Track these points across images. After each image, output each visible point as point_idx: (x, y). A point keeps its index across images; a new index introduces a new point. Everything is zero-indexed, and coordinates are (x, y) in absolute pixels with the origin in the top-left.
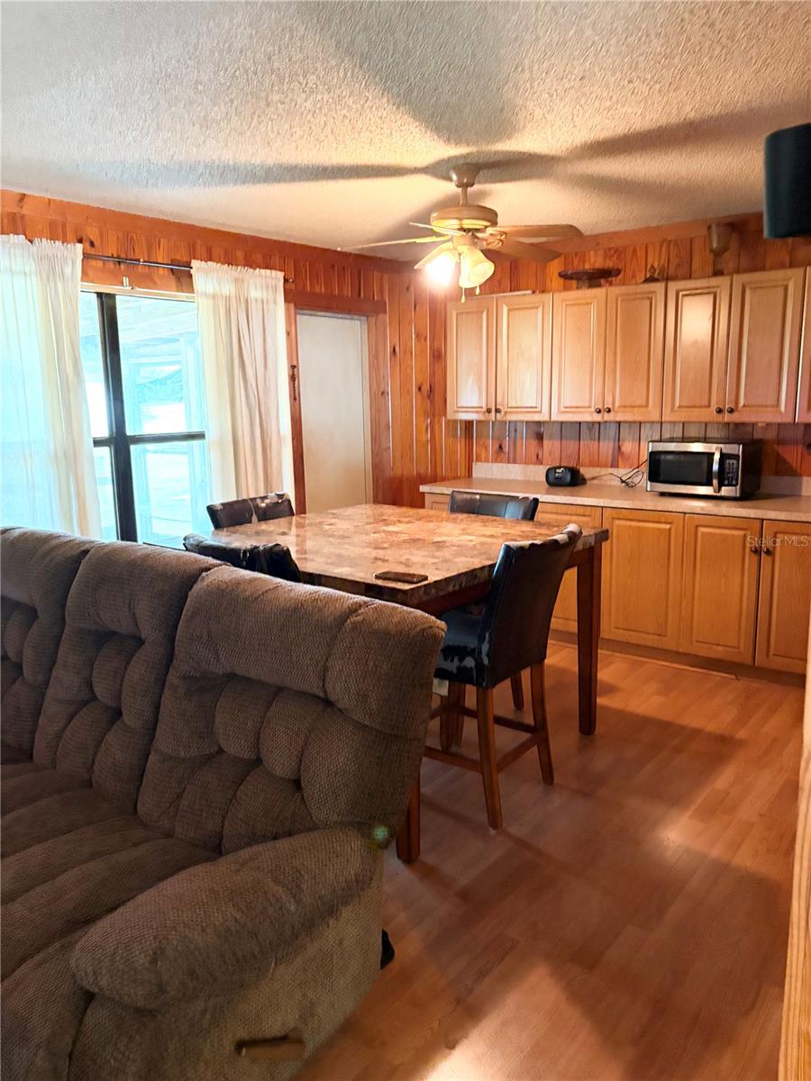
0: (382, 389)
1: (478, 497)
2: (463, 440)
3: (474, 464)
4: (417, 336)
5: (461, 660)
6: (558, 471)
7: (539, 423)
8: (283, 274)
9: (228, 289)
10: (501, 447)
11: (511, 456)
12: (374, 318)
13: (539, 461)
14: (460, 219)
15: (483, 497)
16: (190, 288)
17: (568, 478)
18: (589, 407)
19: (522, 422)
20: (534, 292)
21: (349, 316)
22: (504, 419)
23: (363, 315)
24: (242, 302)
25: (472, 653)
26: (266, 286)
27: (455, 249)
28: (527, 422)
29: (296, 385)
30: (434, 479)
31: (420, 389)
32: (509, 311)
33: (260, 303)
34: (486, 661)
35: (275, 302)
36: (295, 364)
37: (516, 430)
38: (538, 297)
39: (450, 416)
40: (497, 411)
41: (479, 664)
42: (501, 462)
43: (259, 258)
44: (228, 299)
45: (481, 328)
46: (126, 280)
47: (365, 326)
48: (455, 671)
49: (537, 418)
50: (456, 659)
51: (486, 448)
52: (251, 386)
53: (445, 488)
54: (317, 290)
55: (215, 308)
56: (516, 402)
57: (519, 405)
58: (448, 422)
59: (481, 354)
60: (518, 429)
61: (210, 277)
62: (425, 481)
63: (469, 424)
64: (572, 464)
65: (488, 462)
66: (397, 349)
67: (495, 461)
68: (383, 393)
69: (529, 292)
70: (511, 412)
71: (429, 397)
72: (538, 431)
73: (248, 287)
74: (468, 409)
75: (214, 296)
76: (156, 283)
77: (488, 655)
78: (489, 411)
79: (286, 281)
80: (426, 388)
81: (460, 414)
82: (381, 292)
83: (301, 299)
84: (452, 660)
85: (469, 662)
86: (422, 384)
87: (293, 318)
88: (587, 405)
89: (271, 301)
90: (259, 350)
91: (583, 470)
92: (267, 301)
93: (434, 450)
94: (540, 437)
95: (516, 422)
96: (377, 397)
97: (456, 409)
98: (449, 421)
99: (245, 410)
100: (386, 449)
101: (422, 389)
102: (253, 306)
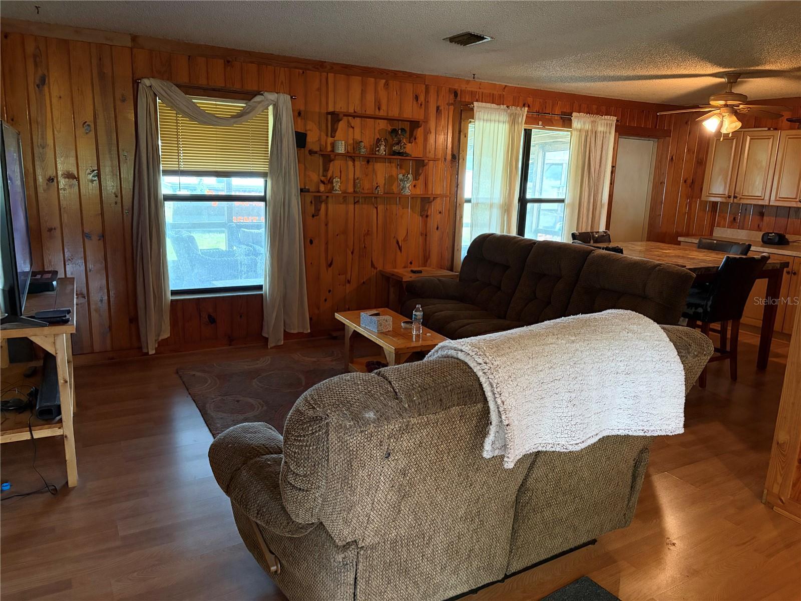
0: (661, 181)
1: (715, 242)
2: (710, 213)
3: (715, 228)
4: (688, 150)
5: (696, 309)
6: (770, 235)
7: (763, 206)
8: (616, 118)
9: (588, 126)
10: (734, 219)
11: (741, 224)
12: (662, 140)
13: (759, 229)
14: (726, 101)
15: (718, 242)
16: (570, 126)
17: (777, 239)
18: (796, 199)
19: (751, 204)
20: (769, 129)
21: (648, 139)
22: (739, 202)
23: (656, 138)
24: (594, 133)
25: (702, 306)
26: (606, 125)
27: (720, 114)
28: (754, 205)
29: (613, 177)
30: (687, 235)
31: (685, 182)
32: (751, 139)
33: (602, 133)
34: (709, 309)
35: (610, 133)
36: (614, 165)
37: (746, 210)
38: (772, 133)
39: (703, 198)
40: (735, 197)
41: (705, 311)
42: (733, 228)
43: (604, 108)
44: (587, 132)
45: (732, 148)
46: (540, 123)
47: (656, 145)
48: (692, 313)
49: (761, 203)
50: (693, 308)
51: (725, 219)
52: (592, 177)
53: (694, 240)
54: (632, 125)
55: (580, 137)
56: (748, 192)
57: (751, 195)
58: (701, 202)
59: (729, 163)
60: (748, 209)
61: (580, 122)
62: (681, 236)
63: (715, 204)
64: (782, 232)
65: (725, 227)
66: (674, 158)
67: (729, 227)
68: (661, 183)
69: (766, 129)
70: (744, 199)
71: (690, 187)
72: (761, 211)
73: (598, 125)
74: (716, 195)
75: (580, 131)
76: (553, 124)
77: (710, 307)
78: (729, 197)
79: (617, 121)
80: (689, 181)
81: (710, 198)
82: (670, 126)
83: (622, 131)
84: (691, 309)
85: (700, 310)
86: (687, 179)
87: (617, 139)
88: (794, 197)
89: (608, 131)
90: (598, 158)
91: (787, 236)
92: (606, 132)
93: (689, 218)
94: (762, 215)
95: (747, 204)
96: (657, 185)
97: (708, 194)
98: (703, 201)
99: (587, 189)
100: (658, 216)
101: (687, 181)
102: (599, 134)
